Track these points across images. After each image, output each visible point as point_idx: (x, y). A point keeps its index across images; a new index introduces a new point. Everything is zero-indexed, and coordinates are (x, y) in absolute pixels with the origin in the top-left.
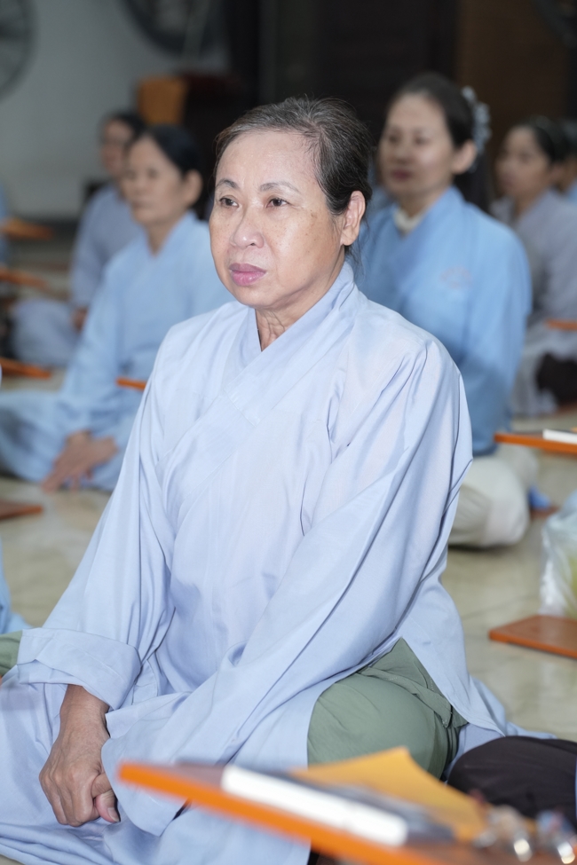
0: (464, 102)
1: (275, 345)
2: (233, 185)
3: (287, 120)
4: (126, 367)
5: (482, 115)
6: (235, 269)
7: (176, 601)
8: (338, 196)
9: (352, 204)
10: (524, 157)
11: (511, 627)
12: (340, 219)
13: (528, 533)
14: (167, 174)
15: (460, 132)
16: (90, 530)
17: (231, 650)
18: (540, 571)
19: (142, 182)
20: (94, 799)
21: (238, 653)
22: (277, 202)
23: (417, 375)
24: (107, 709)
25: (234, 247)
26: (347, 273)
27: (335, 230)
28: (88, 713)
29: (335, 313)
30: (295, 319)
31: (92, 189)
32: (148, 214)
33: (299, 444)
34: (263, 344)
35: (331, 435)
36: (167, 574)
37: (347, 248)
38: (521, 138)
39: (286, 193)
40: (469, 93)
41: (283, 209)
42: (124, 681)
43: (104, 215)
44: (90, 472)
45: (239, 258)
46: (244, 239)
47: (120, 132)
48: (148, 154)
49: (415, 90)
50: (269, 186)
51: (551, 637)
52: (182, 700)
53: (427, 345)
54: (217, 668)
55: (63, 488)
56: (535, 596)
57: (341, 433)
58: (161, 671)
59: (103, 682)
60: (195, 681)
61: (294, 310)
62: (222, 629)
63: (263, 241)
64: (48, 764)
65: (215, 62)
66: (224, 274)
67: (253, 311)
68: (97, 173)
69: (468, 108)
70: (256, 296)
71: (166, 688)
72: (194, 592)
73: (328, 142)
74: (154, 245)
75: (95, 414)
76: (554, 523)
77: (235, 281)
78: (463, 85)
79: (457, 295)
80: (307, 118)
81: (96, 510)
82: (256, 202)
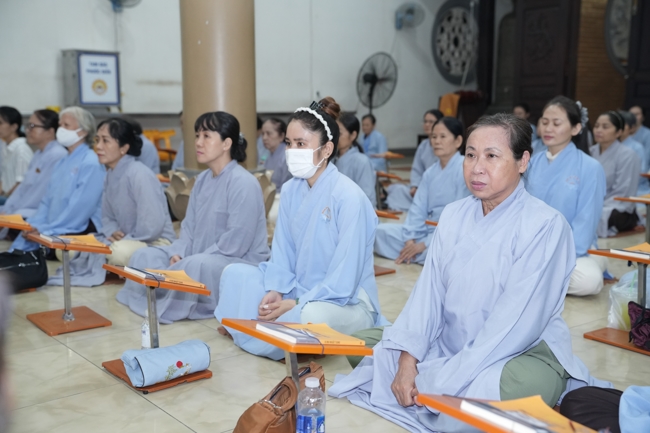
0: (577, 106)
1: (490, 214)
2: (473, 149)
3: (497, 122)
4: (430, 213)
5: (585, 111)
6: (473, 183)
7: (447, 319)
8: (518, 153)
9: (524, 156)
10: (605, 126)
11: (593, 332)
12: (519, 162)
13: (602, 290)
14: (450, 137)
15: (574, 119)
16: (415, 281)
17: (468, 342)
18: (608, 309)
19: (439, 140)
20: (413, 397)
21: (472, 343)
22: (492, 156)
23: (551, 229)
24: (417, 361)
25: (473, 173)
26: (522, 183)
27: (516, 167)
28: (409, 363)
29: (516, 201)
30: (498, 204)
31: (421, 138)
32: (440, 153)
33: (499, 256)
34: (485, 214)
35: (513, 254)
36: (443, 307)
37: (521, 174)
38: (604, 119)
39: (496, 152)
40: (579, 103)
41: (495, 158)
42: (424, 351)
43: (424, 151)
44: (414, 257)
45: (475, 179)
46: (478, 170)
47: (432, 118)
48: (441, 128)
49: (554, 103)
50: (489, 149)
51: (612, 338)
52: (448, 360)
53: (556, 216)
54: (462, 348)
55: (404, 262)
56: (606, 319)
57: (517, 253)
58: (440, 347)
59: (416, 350)
60: (454, 352)
61: (498, 200)
62: (465, 332)
63: (487, 172)
64: (394, 382)
65: (473, 87)
66: (469, 185)
67: (480, 202)
68: (422, 133)
69: (578, 110)
70: (482, 194)
71: (442, 354)
72: (454, 316)
73: (515, 132)
74: (443, 165)
75: (417, 232)
76: (615, 288)
77: (473, 188)
78: (576, 101)
79: (573, 187)
80: (505, 121)
81: (418, 273)
82: (483, 156)
